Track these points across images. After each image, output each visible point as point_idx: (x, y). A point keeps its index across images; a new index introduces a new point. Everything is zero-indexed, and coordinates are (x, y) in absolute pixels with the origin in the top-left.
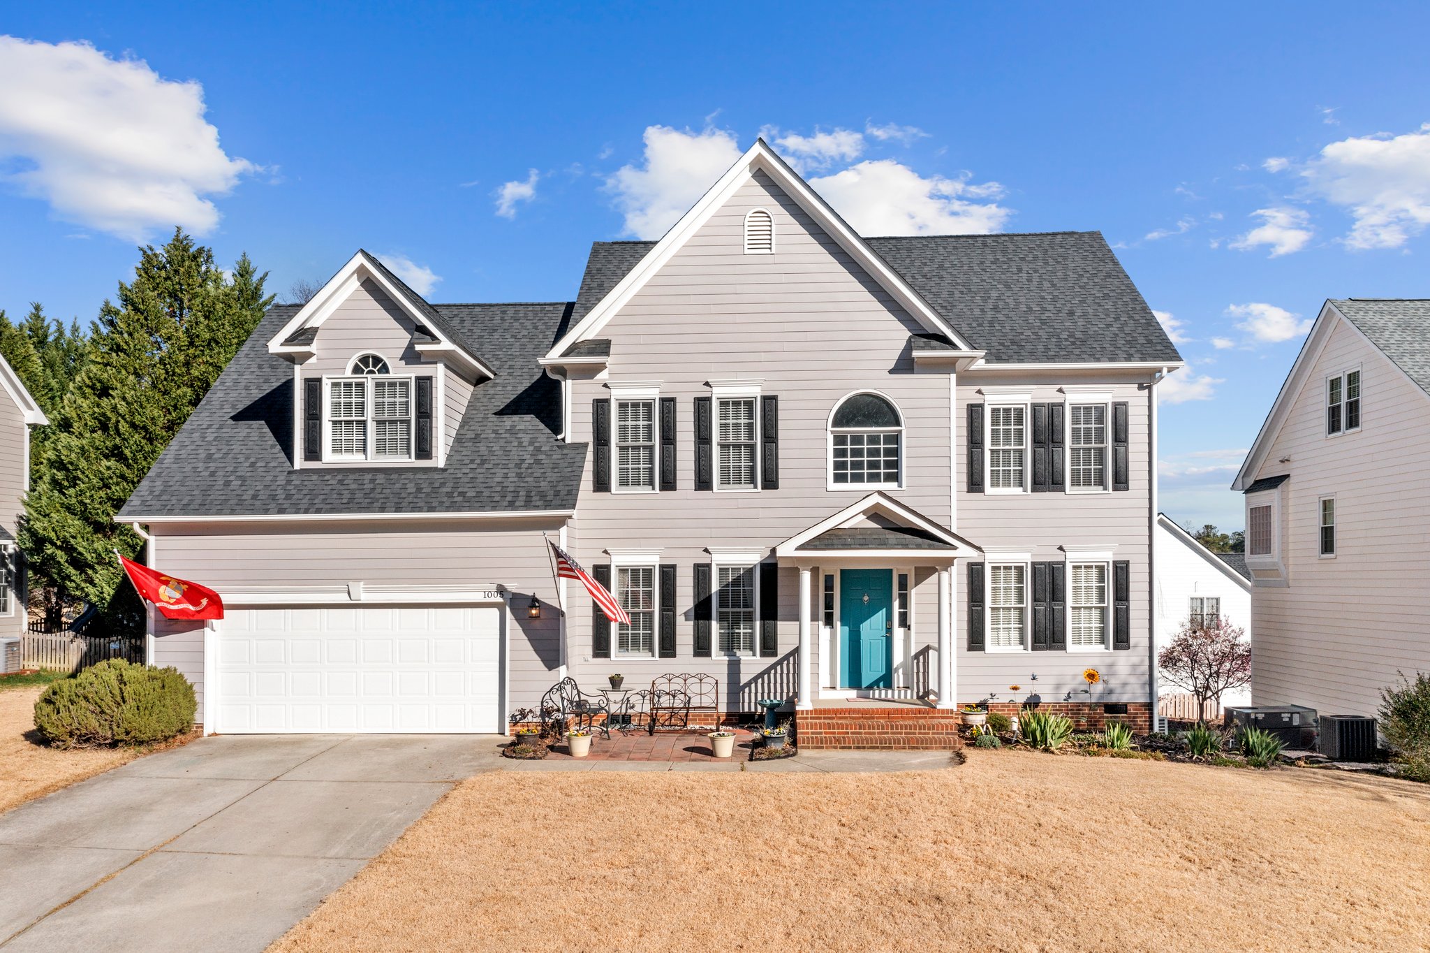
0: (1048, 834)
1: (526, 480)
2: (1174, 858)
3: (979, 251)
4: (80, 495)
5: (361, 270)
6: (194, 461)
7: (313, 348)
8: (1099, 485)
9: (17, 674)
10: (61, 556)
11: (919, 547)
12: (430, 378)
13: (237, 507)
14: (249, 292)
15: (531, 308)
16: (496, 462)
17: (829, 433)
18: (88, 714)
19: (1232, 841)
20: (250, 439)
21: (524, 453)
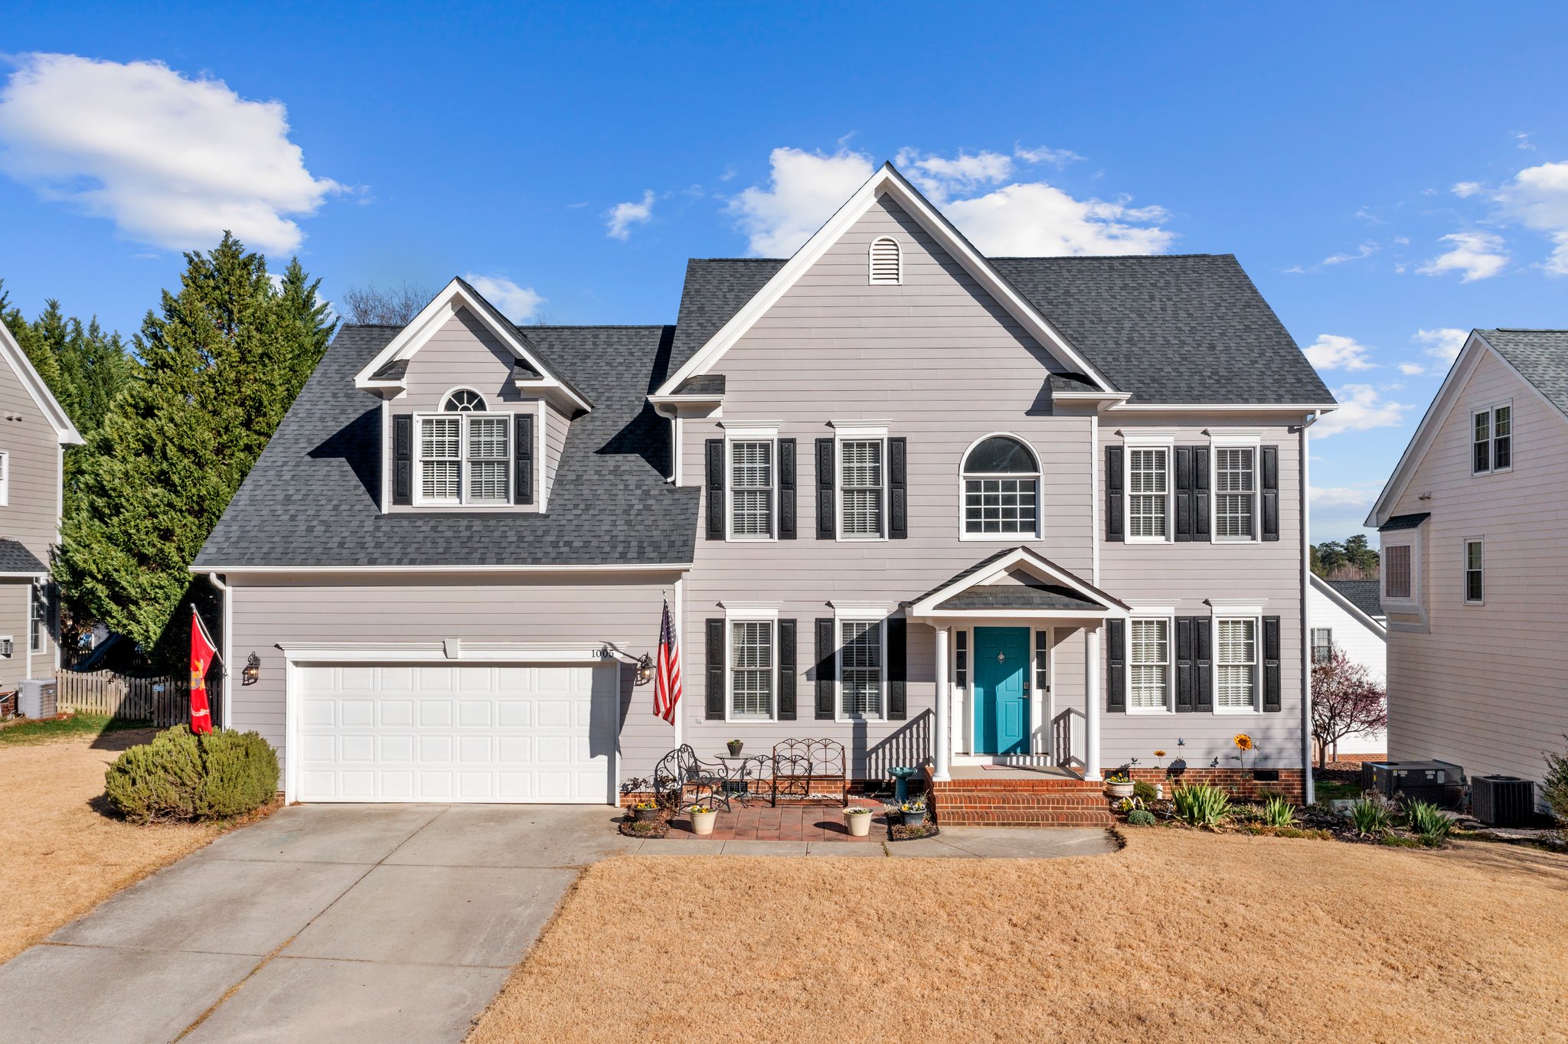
0: (1237, 936)
1: (637, 528)
2: (1376, 966)
3: (1106, 275)
4: (124, 525)
5: (456, 300)
6: (271, 503)
7: (402, 383)
8: (1247, 534)
9: (54, 720)
10: (102, 591)
11: (1067, 607)
12: (530, 416)
13: (324, 557)
14: (300, 301)
15: (624, 332)
16: (602, 507)
17: (961, 478)
18: (168, 786)
19: (1432, 944)
20: (331, 478)
21: (632, 498)
